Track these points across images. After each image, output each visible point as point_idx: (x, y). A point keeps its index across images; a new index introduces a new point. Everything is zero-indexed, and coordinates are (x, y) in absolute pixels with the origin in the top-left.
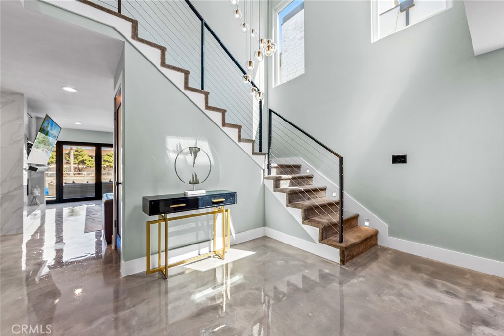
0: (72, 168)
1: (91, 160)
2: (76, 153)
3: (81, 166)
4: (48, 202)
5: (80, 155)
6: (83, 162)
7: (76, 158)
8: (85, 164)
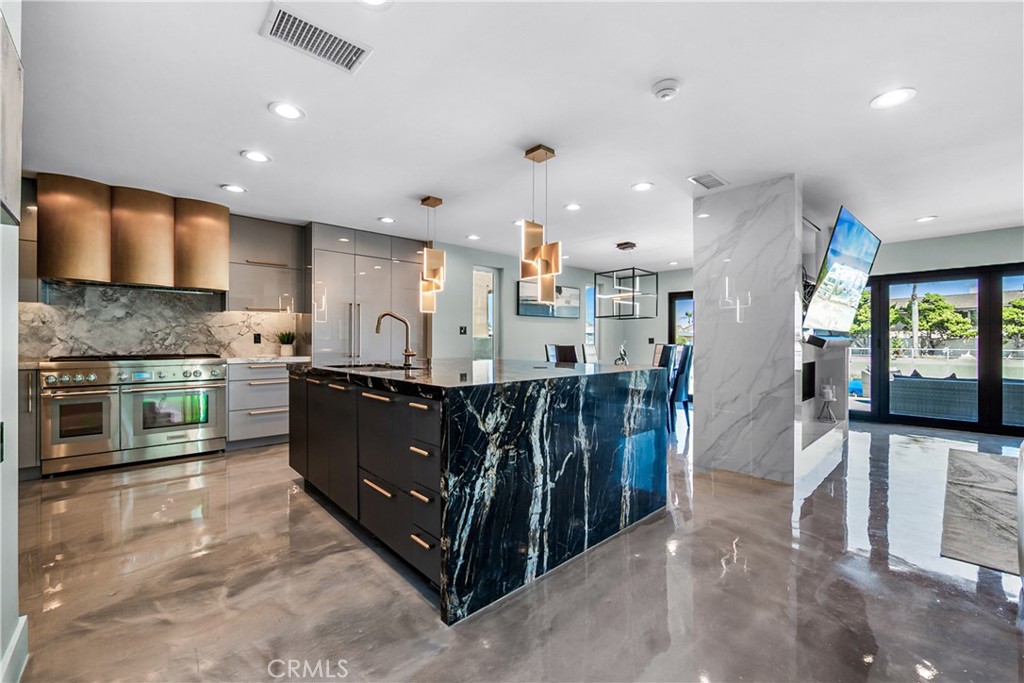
0: (916, 340)
1: (962, 320)
2: (926, 306)
3: (936, 335)
4: (855, 417)
5: (934, 311)
6: (941, 326)
7: (925, 317)
8: (947, 329)
